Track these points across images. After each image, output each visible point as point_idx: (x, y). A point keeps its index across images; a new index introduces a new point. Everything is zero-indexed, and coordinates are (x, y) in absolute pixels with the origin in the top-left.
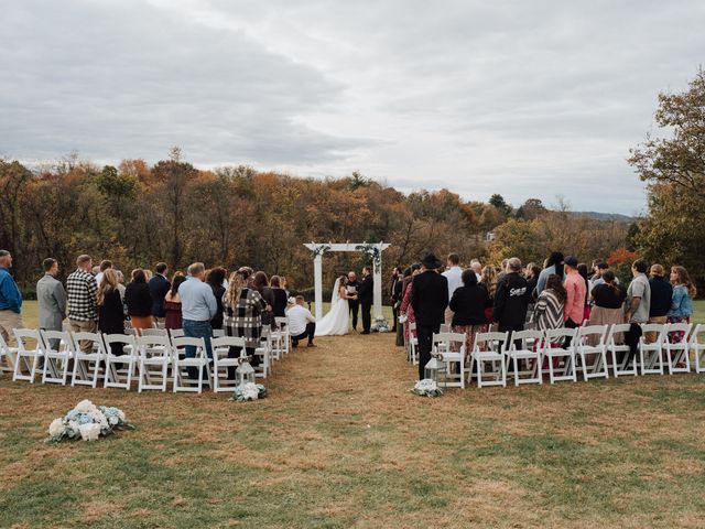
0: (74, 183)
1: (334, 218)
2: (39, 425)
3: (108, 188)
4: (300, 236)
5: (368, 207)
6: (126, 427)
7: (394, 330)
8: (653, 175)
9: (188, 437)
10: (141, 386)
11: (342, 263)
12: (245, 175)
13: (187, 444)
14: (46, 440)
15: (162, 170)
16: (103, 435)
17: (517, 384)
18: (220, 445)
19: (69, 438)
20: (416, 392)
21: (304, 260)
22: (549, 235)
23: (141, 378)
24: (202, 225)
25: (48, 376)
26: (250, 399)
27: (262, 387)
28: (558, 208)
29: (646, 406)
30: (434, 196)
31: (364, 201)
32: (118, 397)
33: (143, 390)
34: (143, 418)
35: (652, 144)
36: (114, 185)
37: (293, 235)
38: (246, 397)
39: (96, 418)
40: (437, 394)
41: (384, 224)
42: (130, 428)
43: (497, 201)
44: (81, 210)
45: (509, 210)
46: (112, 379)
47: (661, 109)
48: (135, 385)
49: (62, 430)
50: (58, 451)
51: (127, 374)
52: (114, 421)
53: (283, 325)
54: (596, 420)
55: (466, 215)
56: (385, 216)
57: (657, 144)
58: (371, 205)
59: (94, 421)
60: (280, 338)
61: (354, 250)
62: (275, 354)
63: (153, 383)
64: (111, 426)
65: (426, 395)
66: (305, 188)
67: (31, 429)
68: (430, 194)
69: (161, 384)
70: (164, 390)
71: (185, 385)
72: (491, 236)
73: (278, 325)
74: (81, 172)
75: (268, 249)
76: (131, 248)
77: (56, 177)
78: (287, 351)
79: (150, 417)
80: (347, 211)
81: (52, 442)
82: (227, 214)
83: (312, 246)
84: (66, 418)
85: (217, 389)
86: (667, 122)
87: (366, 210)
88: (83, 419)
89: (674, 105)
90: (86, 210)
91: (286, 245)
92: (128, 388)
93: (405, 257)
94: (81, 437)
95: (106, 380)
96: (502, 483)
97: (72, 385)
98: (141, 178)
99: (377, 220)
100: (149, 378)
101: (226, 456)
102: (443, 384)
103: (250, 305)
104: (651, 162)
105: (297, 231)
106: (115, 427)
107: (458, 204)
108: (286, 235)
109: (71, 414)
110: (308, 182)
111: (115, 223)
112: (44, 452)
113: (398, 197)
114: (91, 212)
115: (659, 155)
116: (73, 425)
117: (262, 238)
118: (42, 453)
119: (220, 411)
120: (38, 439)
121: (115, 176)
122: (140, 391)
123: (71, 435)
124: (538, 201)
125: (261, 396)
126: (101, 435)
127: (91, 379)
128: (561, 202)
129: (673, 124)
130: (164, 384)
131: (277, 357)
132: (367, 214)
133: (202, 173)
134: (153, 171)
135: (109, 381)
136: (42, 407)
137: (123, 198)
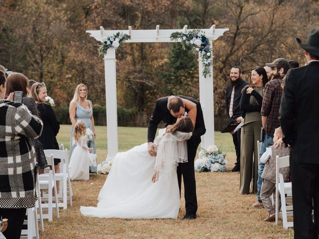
4: (75, 28)
7: (237, 168)
11: (138, 67)
21: (82, 64)
37: (64, 26)
41: (201, 8)
53: (57, 161)
60: (53, 184)
61: (168, 40)
62: (46, 211)
73: (51, 162)
75: (28, 48)
78: (64, 205)
83: (100, 35)
91: (55, 42)
93: (233, 57)
103: (13, 135)
105: (71, 20)
108: (55, 27)
117: (19, 32)
131: (50, 217)
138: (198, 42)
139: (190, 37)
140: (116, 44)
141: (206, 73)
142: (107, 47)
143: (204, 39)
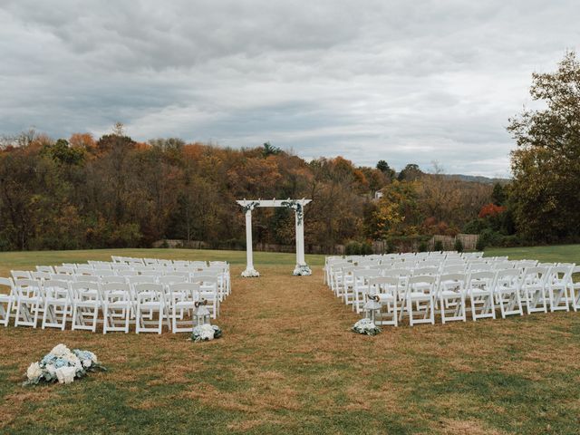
0: (33, 154)
1: (251, 180)
2: (17, 368)
3: (61, 157)
5: (279, 172)
6: (98, 368)
8: (528, 141)
9: (158, 378)
10: (106, 328)
11: (257, 218)
12: (175, 146)
13: (159, 385)
14: (25, 384)
15: (106, 142)
16: (78, 378)
17: (444, 322)
18: (190, 386)
19: (47, 381)
20: (356, 331)
22: (428, 193)
23: (105, 321)
24: (141, 187)
25: (21, 319)
26: (207, 339)
27: (217, 328)
28: (433, 172)
29: (569, 341)
30: (330, 162)
31: (275, 166)
32: (86, 339)
33: (108, 332)
34: (112, 359)
35: (526, 115)
36: (66, 155)
37: (216, 195)
38: (203, 337)
39: (71, 361)
40: (375, 332)
41: (292, 185)
42: (103, 370)
43: (382, 166)
44: (39, 176)
45: (393, 173)
46: (79, 322)
47: (534, 85)
48: (100, 328)
49: (39, 373)
50: (38, 394)
51: (92, 317)
52: (88, 363)
54: (529, 355)
55: (358, 178)
56: (293, 178)
57: (531, 115)
58: (281, 170)
59: (69, 364)
61: (280, 205)
63: (116, 325)
64: (85, 368)
65: (365, 333)
66: (224, 156)
67: (10, 372)
68: (328, 161)
69: (123, 326)
70: (127, 331)
71: (146, 326)
72: (380, 195)
74: (38, 145)
76: (82, 207)
77: (17, 148)
79: (118, 358)
80: (261, 174)
81: (29, 385)
82: (161, 178)
83: (244, 203)
84: (42, 361)
85: (175, 330)
86: (539, 96)
87: (278, 174)
88: (59, 363)
89: (545, 82)
90: (43, 176)
92: (94, 330)
94: (57, 380)
95: (73, 323)
96: (472, 422)
97: (43, 328)
98: (89, 149)
99: (285, 182)
100: (112, 320)
101: (198, 397)
102: (379, 323)
104: (527, 129)
106: (88, 370)
107: (351, 169)
108: (211, 196)
109: (48, 358)
110: (227, 151)
111: (67, 186)
112: (24, 396)
113: (302, 164)
114: (47, 178)
115: (533, 123)
116: (50, 368)
117: (191, 198)
118: (21, 397)
119: (183, 352)
120: (16, 382)
121: (67, 147)
122: (105, 333)
123: (48, 378)
124: (415, 166)
125: (216, 336)
126: (76, 378)
127: (60, 322)
128: (436, 167)
129: (545, 97)
130: (127, 326)
132: (278, 177)
133: (139, 145)
134: (98, 143)
135: (76, 324)
136: (17, 350)
137: (73, 166)
138: (296, 207)
139: (291, 204)
140: (252, 208)
141: (299, 223)
142: (247, 209)
143: (299, 205)
